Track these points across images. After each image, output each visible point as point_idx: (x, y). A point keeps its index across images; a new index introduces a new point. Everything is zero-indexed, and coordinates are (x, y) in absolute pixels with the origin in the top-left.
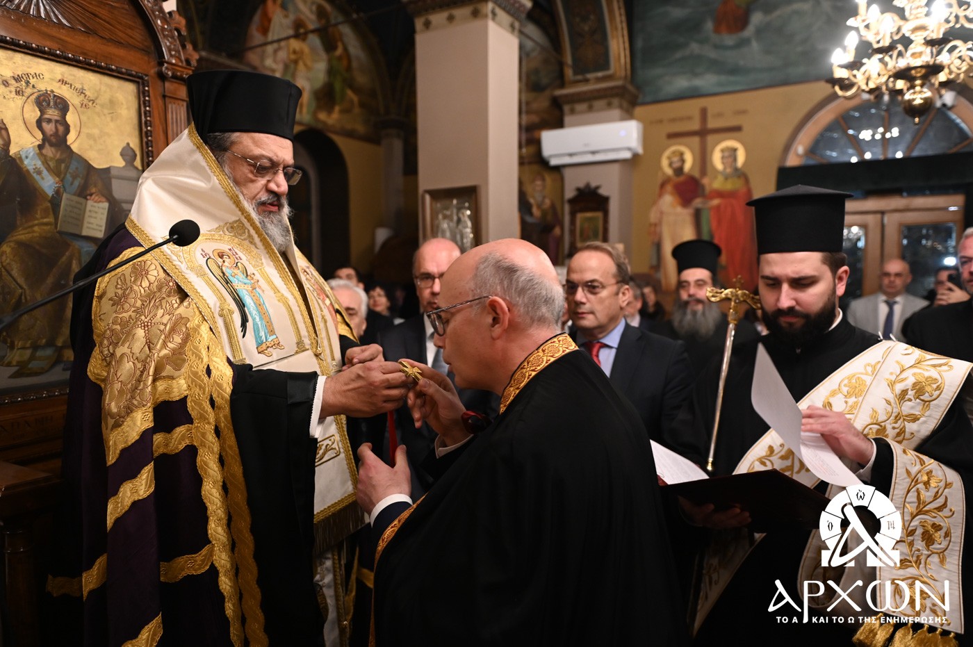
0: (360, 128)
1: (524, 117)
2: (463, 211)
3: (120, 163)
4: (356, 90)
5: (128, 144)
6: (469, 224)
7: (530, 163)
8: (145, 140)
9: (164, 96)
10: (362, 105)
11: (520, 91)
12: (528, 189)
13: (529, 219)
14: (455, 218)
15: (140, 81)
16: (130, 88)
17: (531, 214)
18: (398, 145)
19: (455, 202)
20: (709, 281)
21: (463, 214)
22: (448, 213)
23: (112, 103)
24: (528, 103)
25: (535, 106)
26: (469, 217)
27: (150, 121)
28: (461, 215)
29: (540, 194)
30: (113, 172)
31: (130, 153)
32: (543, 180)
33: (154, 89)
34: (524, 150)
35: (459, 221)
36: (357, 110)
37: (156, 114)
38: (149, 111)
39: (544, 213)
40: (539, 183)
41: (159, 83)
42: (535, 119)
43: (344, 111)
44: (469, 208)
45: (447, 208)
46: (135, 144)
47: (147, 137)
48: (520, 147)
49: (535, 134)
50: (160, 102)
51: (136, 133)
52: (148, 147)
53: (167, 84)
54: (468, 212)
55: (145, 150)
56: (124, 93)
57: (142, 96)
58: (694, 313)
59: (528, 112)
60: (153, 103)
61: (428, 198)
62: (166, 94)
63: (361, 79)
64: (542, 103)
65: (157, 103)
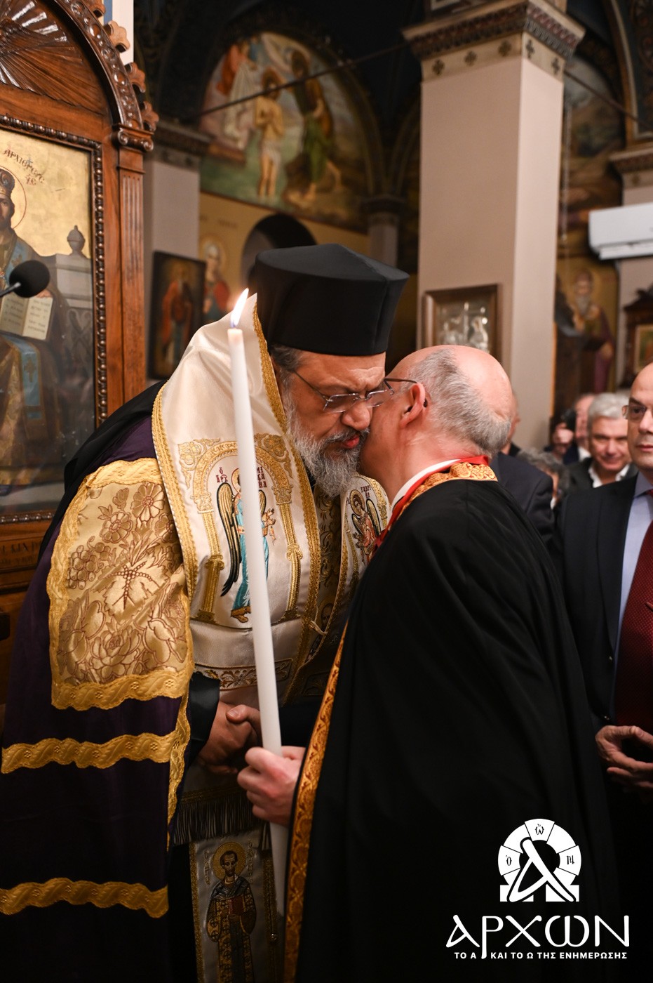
0: (342, 212)
1: (566, 191)
2: (478, 319)
3: (66, 250)
4: (339, 162)
5: (76, 228)
6: (485, 336)
7: (572, 256)
8: (95, 222)
9: (118, 169)
10: (346, 182)
11: (563, 156)
12: (568, 291)
13: (568, 331)
14: (466, 328)
15: (92, 150)
16: (80, 159)
17: (572, 324)
18: (390, 235)
19: (467, 306)
21: (477, 323)
22: (457, 321)
23: (61, 178)
24: (572, 173)
25: (582, 176)
26: (486, 327)
27: (101, 199)
28: (474, 325)
29: (586, 298)
30: (59, 261)
31: (78, 238)
32: (590, 278)
33: (108, 160)
34: (565, 237)
35: (471, 332)
36: (339, 188)
37: (108, 190)
38: (101, 187)
39: (590, 326)
40: (583, 283)
41: (113, 152)
42: (581, 194)
43: (323, 190)
44: (485, 315)
45: (455, 316)
46: (84, 228)
47: (97, 219)
48: (560, 233)
49: (581, 215)
50: (114, 175)
51: (85, 214)
52: (97, 231)
53: (122, 153)
54: (485, 321)
55: (95, 234)
56: (73, 165)
57: (93, 166)
59: (572, 186)
60: (106, 177)
61: (430, 301)
62: (121, 166)
63: (346, 147)
64: (594, 171)
65: (109, 175)
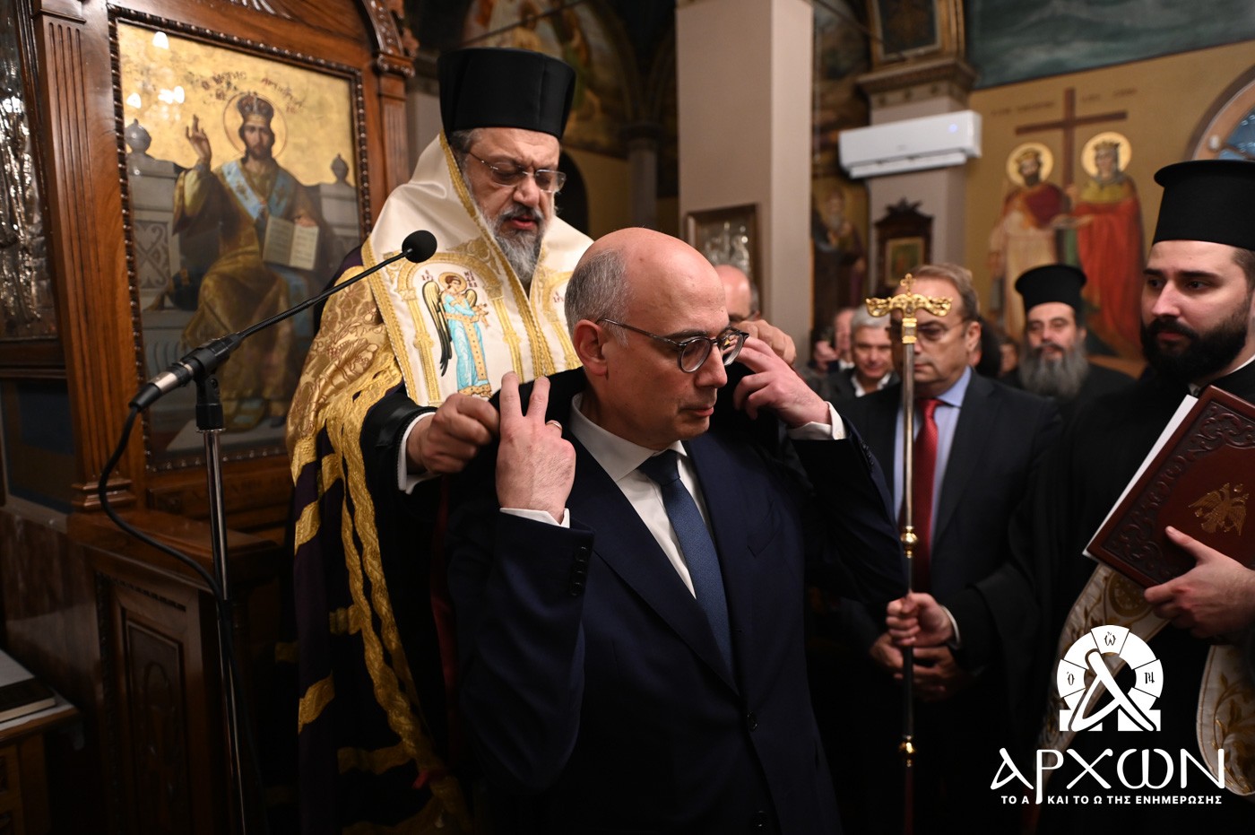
0: (602, 139)
1: (818, 114)
2: (738, 237)
3: (330, 178)
4: (598, 90)
5: (339, 156)
6: (746, 254)
7: (826, 175)
8: (358, 149)
9: (380, 96)
10: (605, 109)
11: (814, 80)
12: (822, 209)
13: (824, 247)
14: (727, 247)
15: (351, 77)
16: (341, 87)
17: (827, 241)
18: (649, 160)
19: (727, 226)
20: (1071, 319)
21: (737, 241)
22: (718, 241)
23: (321, 106)
24: (823, 96)
25: (831, 99)
26: (746, 245)
27: (364, 127)
28: (735, 243)
29: (839, 215)
30: (324, 190)
31: (342, 166)
32: (841, 197)
33: (368, 87)
34: (818, 157)
35: (732, 251)
36: (598, 116)
37: (370, 117)
38: (363, 115)
39: (843, 242)
40: (835, 201)
41: (374, 79)
42: (831, 116)
43: (584, 118)
44: (745, 234)
45: (716, 235)
46: (347, 155)
47: (361, 145)
48: (813, 153)
49: (831, 136)
50: (375, 102)
51: (348, 142)
52: (361, 158)
53: (383, 81)
54: (745, 239)
55: (359, 162)
56: (333, 93)
57: (354, 93)
58: (1051, 364)
59: (824, 108)
60: (367, 104)
61: (692, 222)
62: (383, 92)
63: (604, 76)
64: (842, 93)
65: (371, 103)
